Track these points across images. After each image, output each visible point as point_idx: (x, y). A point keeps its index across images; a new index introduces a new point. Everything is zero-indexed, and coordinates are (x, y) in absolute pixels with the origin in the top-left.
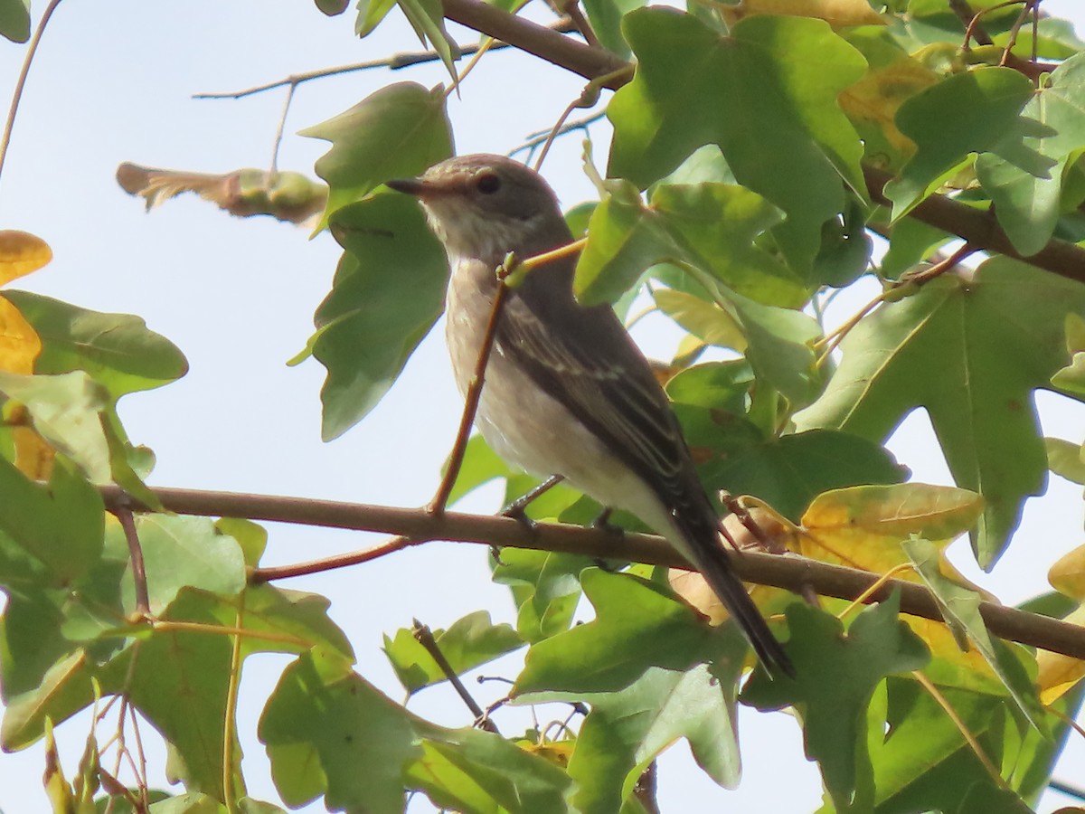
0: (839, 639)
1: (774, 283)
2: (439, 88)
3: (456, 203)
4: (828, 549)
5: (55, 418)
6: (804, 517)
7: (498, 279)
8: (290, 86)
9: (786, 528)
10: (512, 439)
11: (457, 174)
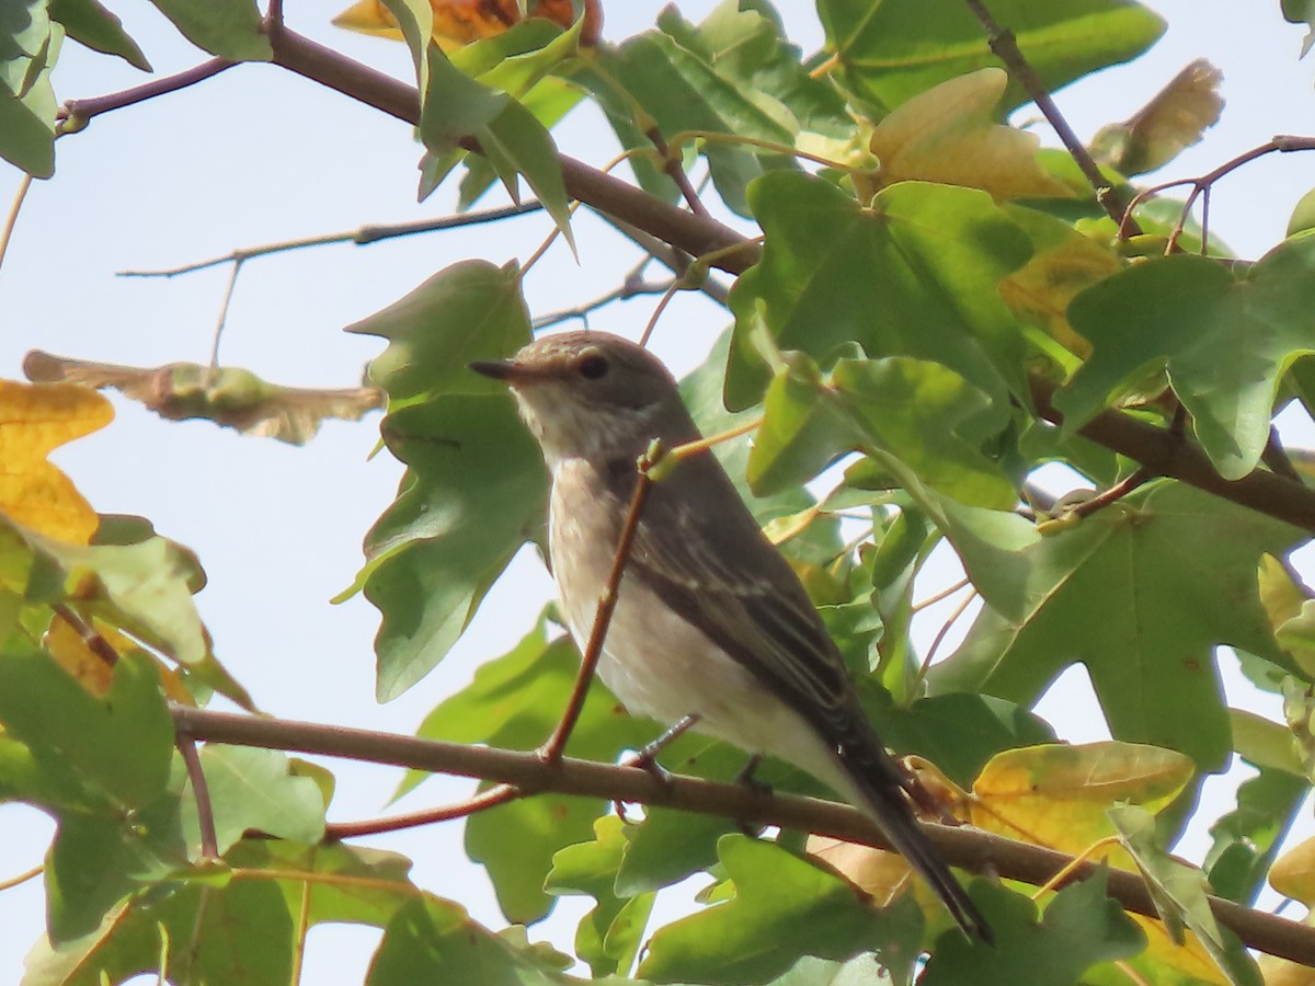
0: (1032, 924)
1: (977, 479)
2: (513, 264)
3: (555, 390)
4: (1005, 822)
5: (131, 591)
6: (976, 783)
7: (640, 471)
8: (233, 264)
9: (954, 795)
10: (637, 673)
11: (555, 355)
